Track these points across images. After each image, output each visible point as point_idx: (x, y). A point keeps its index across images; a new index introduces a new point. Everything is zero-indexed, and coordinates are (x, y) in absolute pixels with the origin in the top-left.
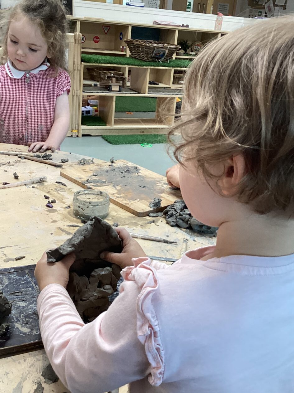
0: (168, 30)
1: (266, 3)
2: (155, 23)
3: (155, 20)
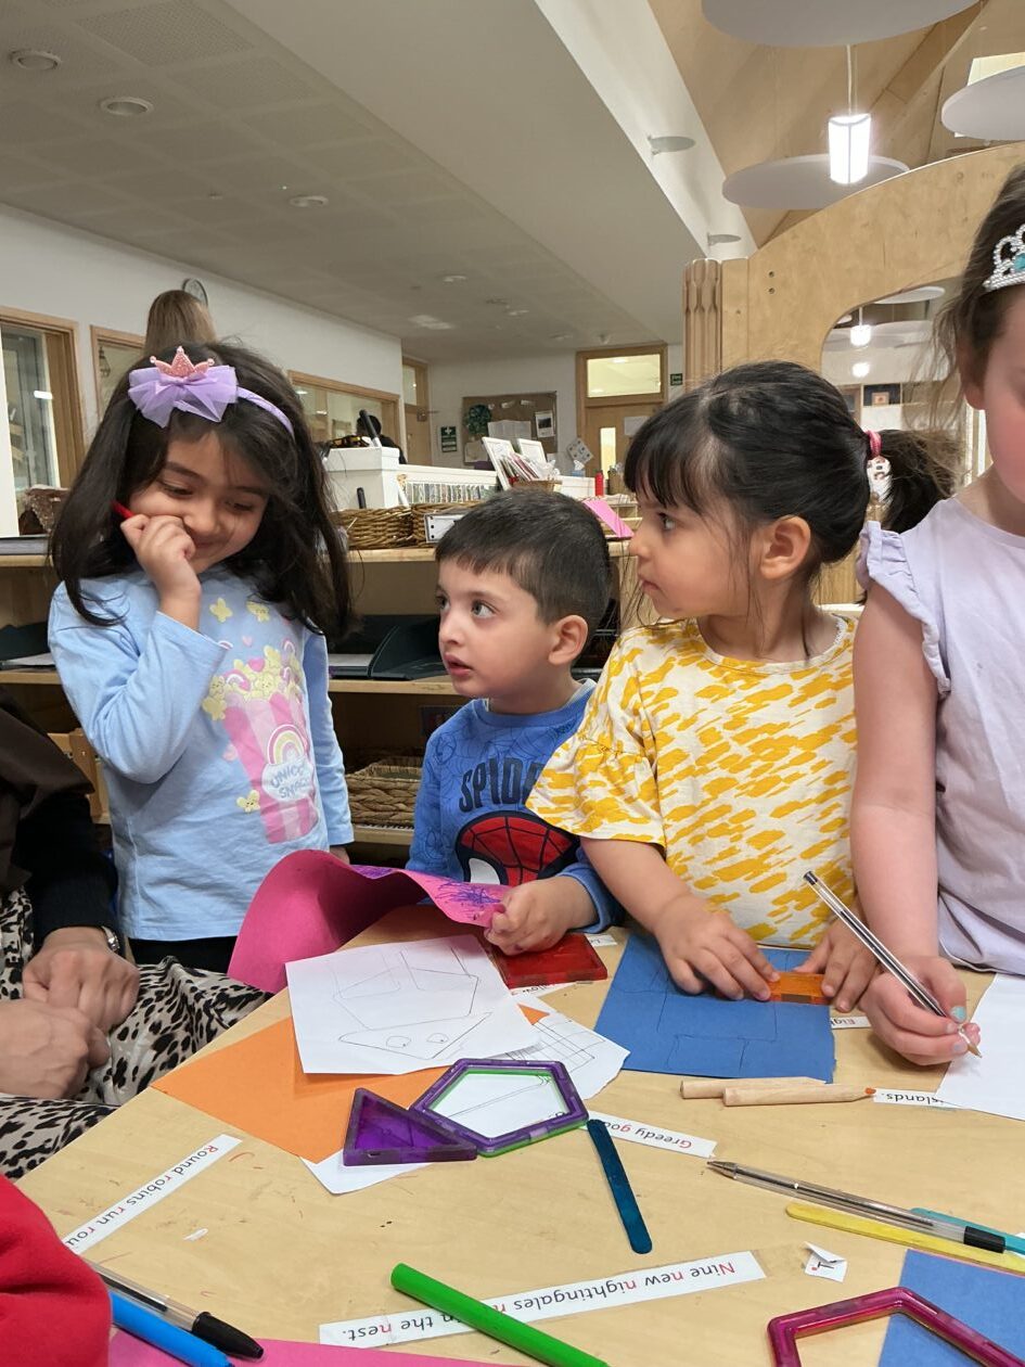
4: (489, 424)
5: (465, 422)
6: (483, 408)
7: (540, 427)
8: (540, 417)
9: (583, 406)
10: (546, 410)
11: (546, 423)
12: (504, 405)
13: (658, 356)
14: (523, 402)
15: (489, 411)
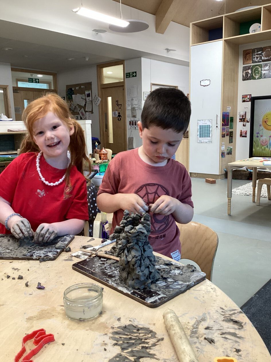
0: (20, 134)
1: (79, 111)
2: (9, 131)
3: (8, 129)
4: (73, 95)
5: (67, 95)
6: (71, 89)
7: (87, 97)
8: (87, 92)
9: (99, 87)
10: (88, 90)
11: (88, 95)
12: (77, 88)
13: (122, 66)
14: (82, 87)
15: (73, 90)
